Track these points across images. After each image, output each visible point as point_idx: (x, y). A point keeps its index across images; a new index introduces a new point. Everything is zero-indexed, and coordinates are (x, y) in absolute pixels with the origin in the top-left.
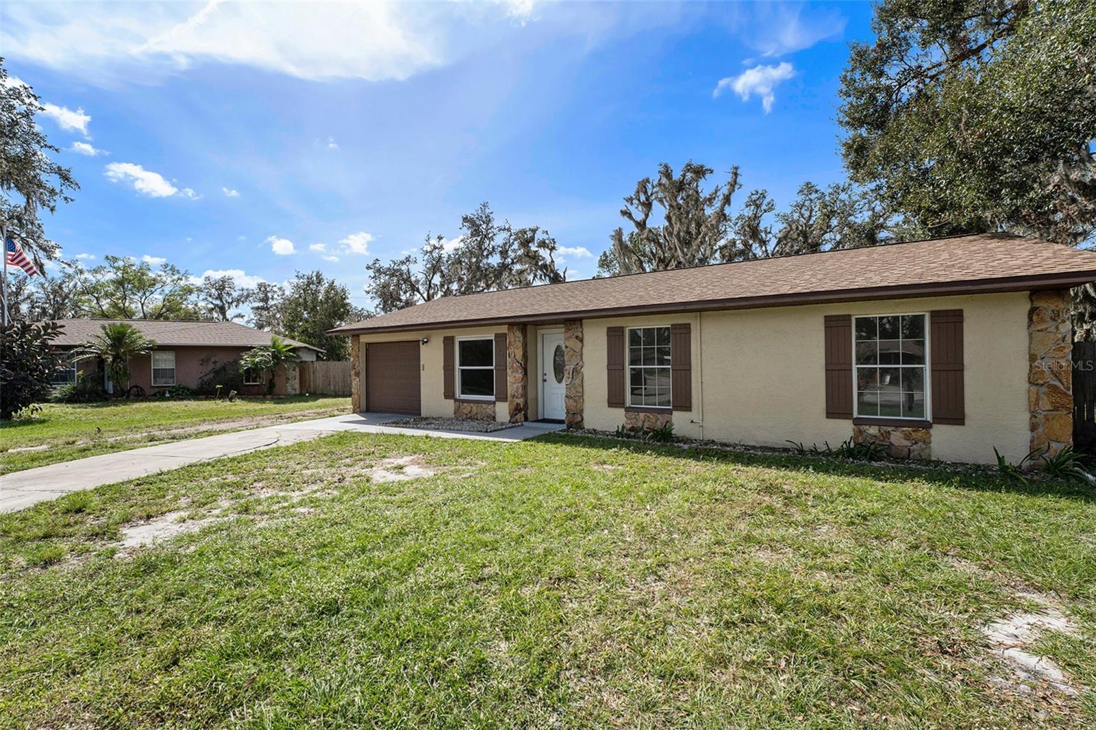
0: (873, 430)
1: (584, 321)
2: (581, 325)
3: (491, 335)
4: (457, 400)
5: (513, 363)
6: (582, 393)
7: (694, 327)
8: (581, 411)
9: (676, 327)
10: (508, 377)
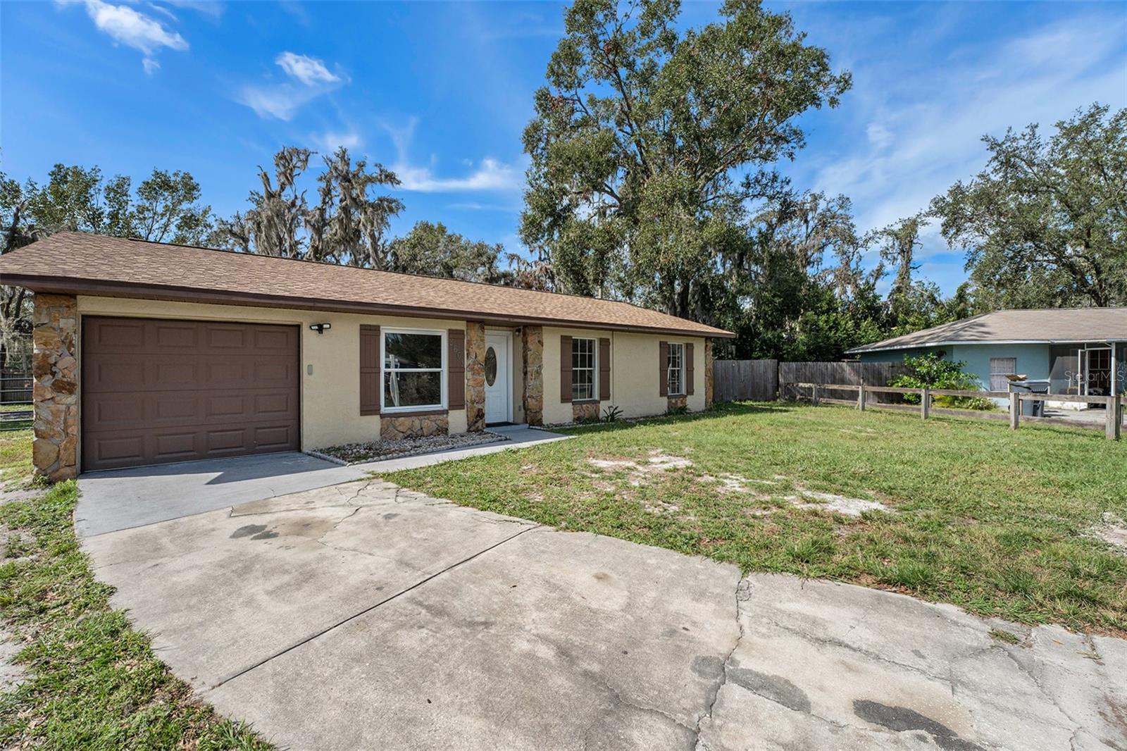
0: (674, 401)
1: (543, 328)
2: (542, 330)
3: (441, 330)
4: (383, 416)
5: (474, 365)
6: (542, 392)
7: (611, 341)
8: (541, 409)
9: (601, 340)
10: (466, 381)
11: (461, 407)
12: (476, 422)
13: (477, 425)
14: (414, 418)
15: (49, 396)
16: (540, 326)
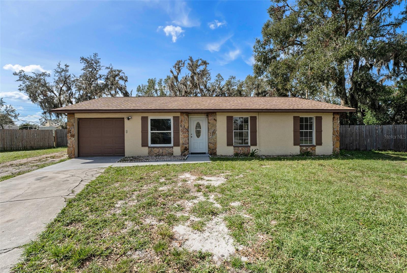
1: (217, 113)
2: (216, 114)
3: (170, 117)
4: (149, 147)
5: (184, 129)
6: (216, 141)
7: (257, 117)
8: (216, 148)
9: (251, 117)
10: (180, 136)
11: (178, 145)
12: (185, 152)
13: (185, 153)
14: (160, 149)
15: (70, 138)
16: (215, 113)
